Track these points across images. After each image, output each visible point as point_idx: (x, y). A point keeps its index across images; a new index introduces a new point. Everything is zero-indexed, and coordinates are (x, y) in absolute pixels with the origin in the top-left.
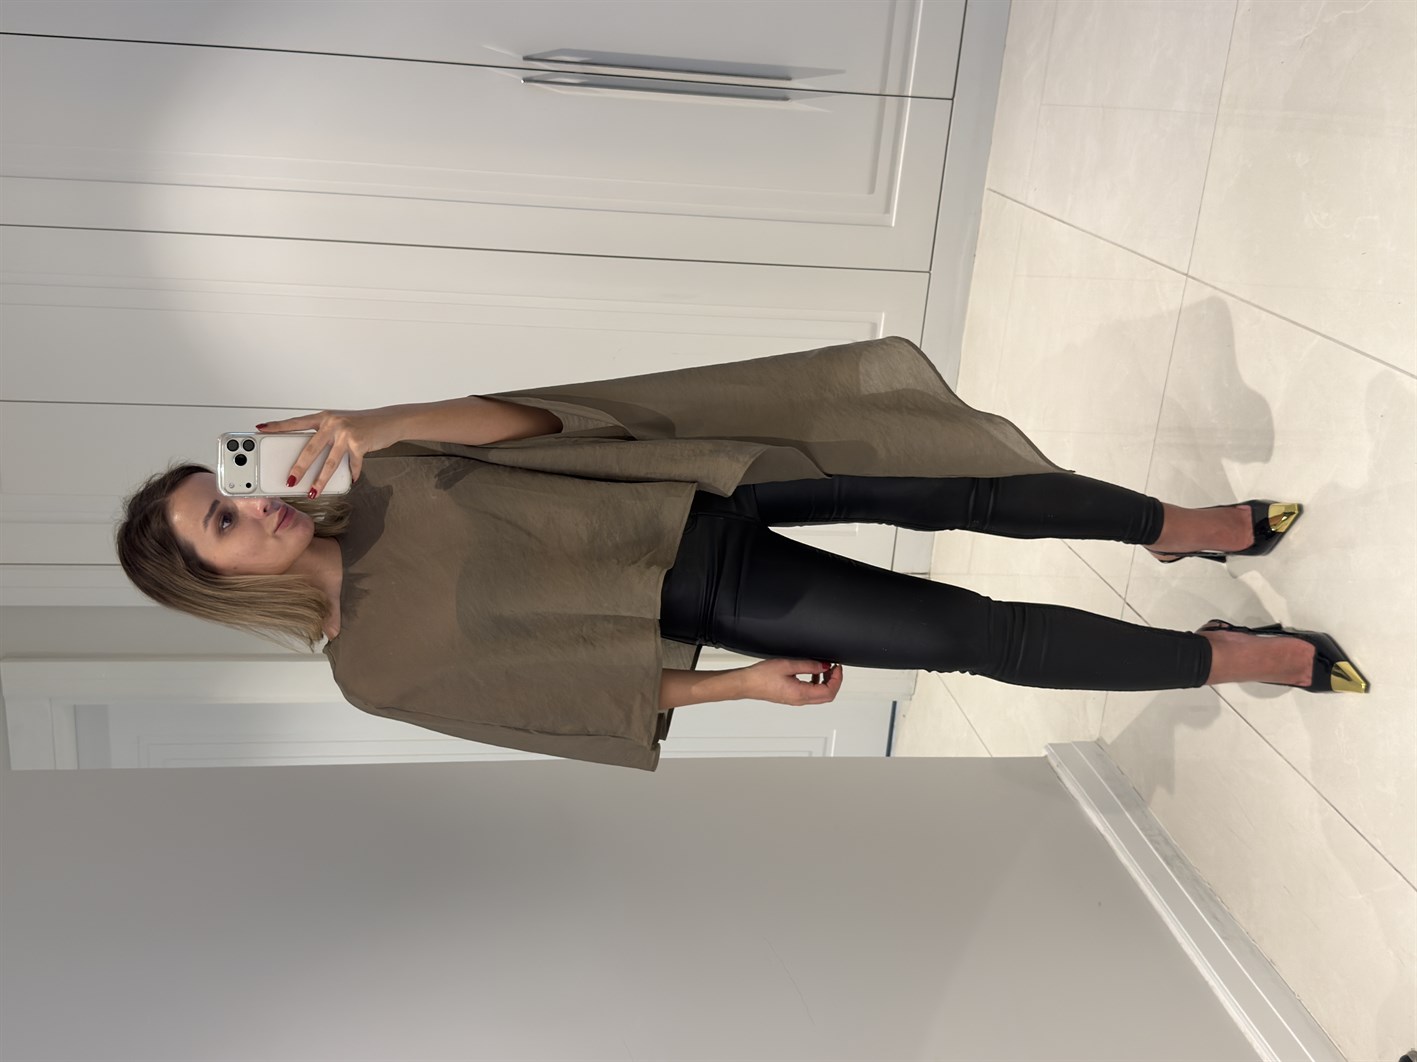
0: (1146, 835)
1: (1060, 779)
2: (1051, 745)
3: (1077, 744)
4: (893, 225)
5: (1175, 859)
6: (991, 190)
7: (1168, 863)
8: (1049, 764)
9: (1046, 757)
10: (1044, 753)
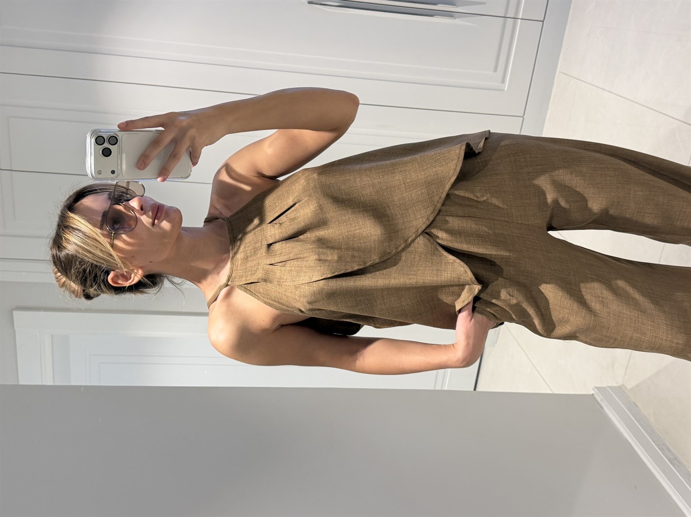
0: (656, 445)
1: (602, 407)
2: (596, 388)
3: (611, 387)
4: (506, 90)
5: (674, 460)
6: (560, 72)
7: (671, 463)
8: (595, 398)
9: (593, 394)
10: (591, 392)
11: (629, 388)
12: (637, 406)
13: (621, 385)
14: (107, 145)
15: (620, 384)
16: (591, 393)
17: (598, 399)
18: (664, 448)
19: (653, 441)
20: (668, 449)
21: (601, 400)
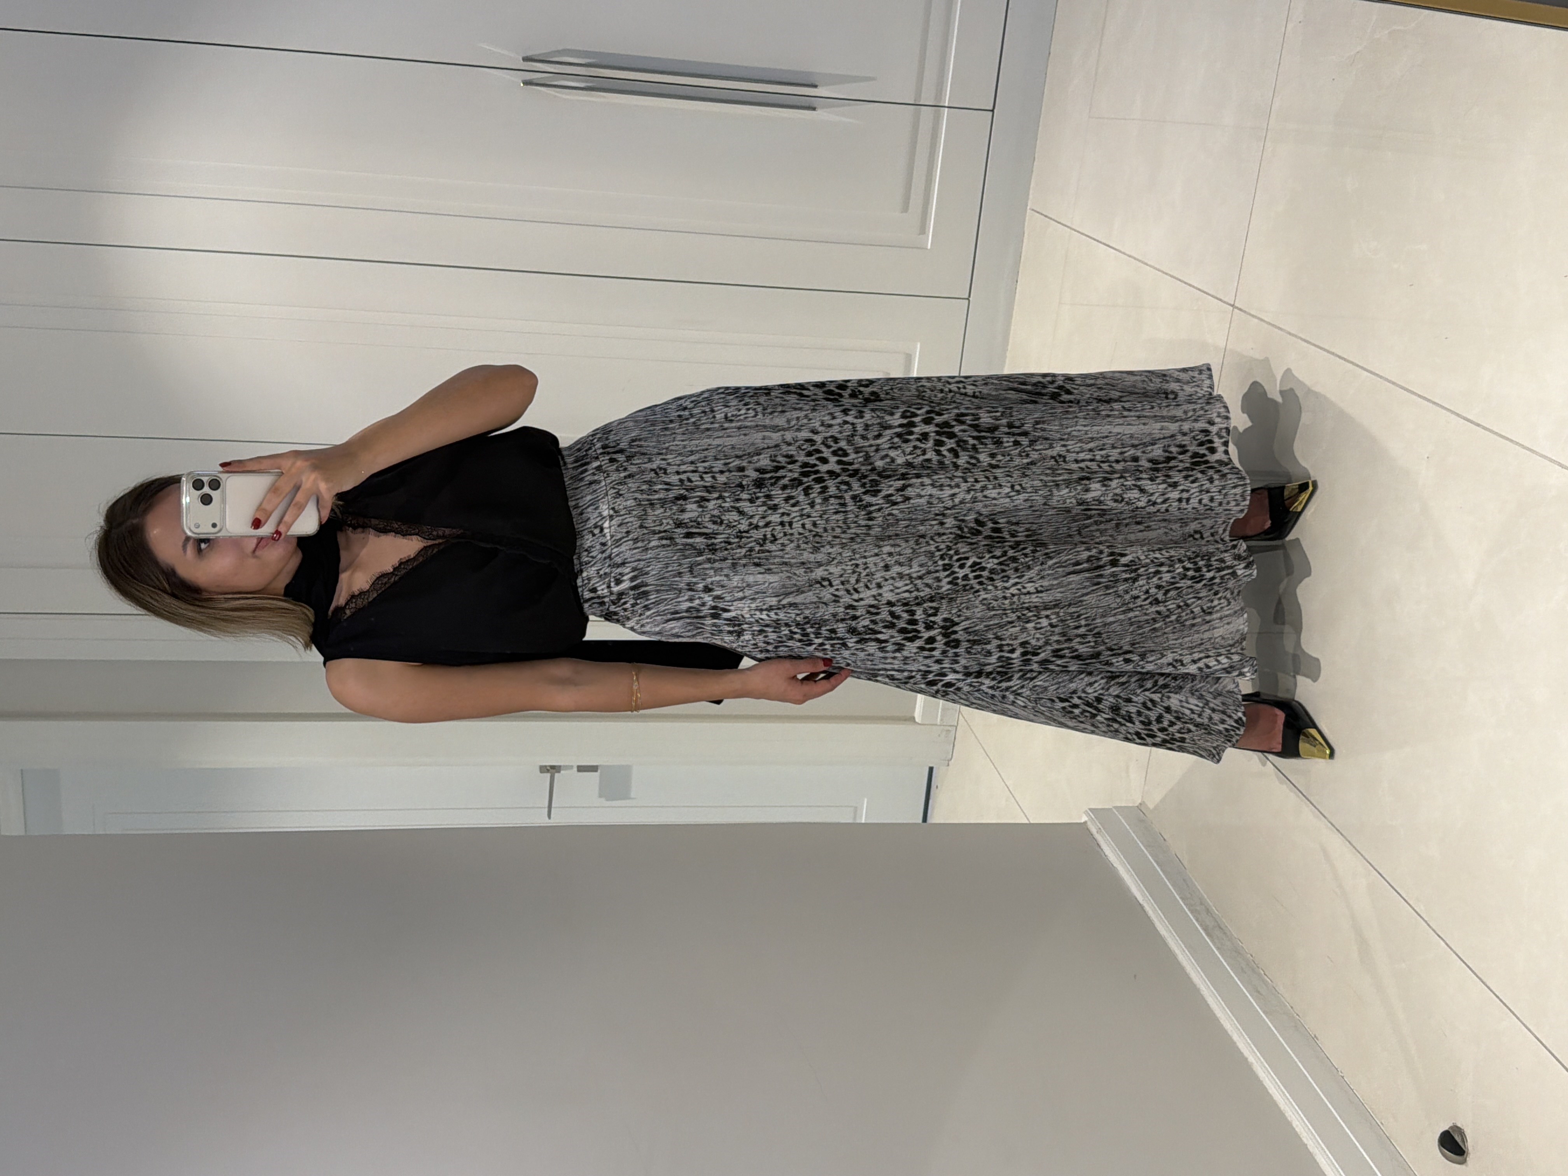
1: (1099, 845)
2: (1093, 811)
3: (1119, 809)
4: (929, 247)
5: (1216, 930)
6: (1034, 211)
8: (1088, 831)
9: (1085, 823)
10: (1084, 819)
11: (1151, 806)
12: (1165, 840)
13: (1140, 804)
14: (206, 490)
15: (1139, 801)
16: (1082, 821)
17: (1094, 830)
18: (1200, 908)
19: (1182, 898)
20: (1208, 911)
21: (1097, 832)
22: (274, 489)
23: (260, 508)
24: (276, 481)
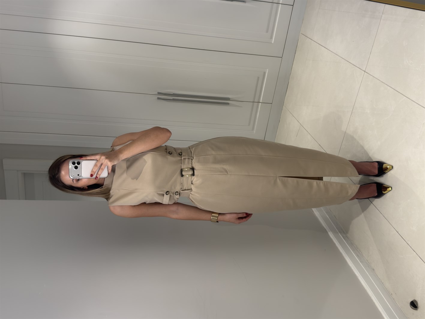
4: (273, 43)
6: (302, 34)
14: (76, 165)
22: (96, 165)
23: (92, 171)
24: (96, 163)
